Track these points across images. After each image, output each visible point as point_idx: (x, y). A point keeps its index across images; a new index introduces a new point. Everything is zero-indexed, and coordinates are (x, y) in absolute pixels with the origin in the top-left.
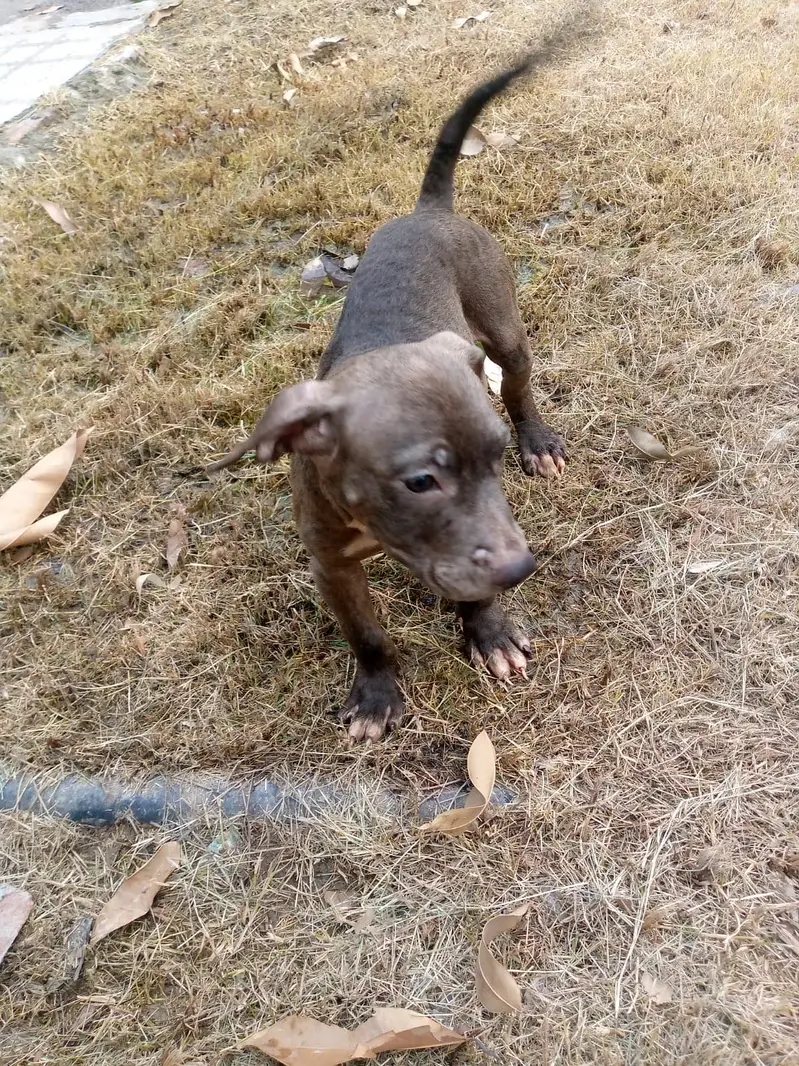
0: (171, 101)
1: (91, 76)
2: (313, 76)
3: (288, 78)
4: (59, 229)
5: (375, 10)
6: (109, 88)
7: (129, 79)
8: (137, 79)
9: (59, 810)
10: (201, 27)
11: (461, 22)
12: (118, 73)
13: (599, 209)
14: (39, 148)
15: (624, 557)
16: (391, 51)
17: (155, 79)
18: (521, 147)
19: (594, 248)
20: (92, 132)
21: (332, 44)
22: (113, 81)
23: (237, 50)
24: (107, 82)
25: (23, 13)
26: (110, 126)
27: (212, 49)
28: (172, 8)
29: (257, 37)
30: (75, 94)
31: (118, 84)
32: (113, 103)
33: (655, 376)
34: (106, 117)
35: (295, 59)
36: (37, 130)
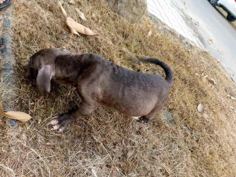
0: (186, 54)
1: (184, 38)
2: (204, 80)
3: (202, 75)
4: (147, 34)
5: (226, 90)
6: (183, 42)
7: (187, 46)
8: (188, 47)
9: (3, 36)
10: (205, 58)
11: (232, 108)
12: (187, 43)
13: (197, 141)
14: (164, 31)
15: (94, 152)
16: (218, 95)
17: (189, 50)
18: (205, 121)
19: (185, 141)
20: (172, 40)
21: (214, 83)
22: (185, 42)
23: (203, 65)
24: (184, 41)
25: (194, 31)
26: (175, 43)
27: (201, 60)
28: (207, 53)
29: (208, 69)
30: (179, 36)
31: (185, 43)
32: (180, 43)
33: (152, 157)
34: (176, 42)
35: (207, 76)
36: (168, 30)
